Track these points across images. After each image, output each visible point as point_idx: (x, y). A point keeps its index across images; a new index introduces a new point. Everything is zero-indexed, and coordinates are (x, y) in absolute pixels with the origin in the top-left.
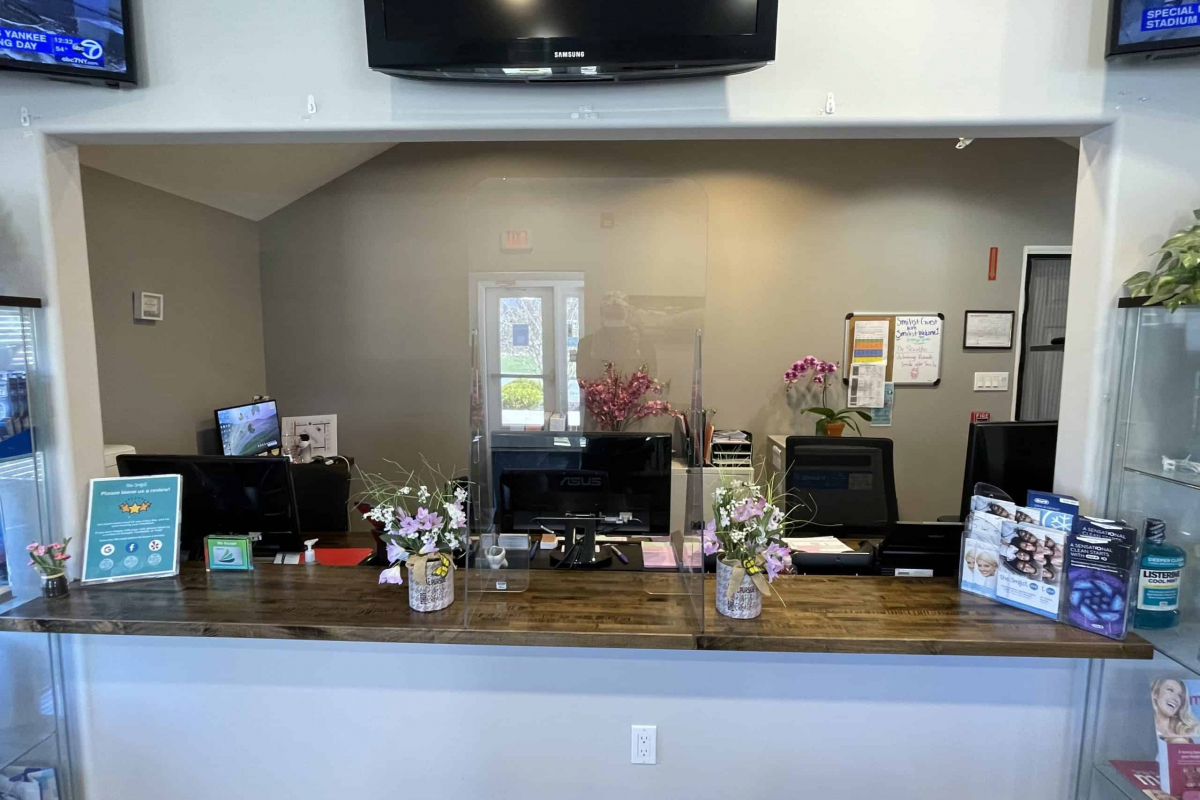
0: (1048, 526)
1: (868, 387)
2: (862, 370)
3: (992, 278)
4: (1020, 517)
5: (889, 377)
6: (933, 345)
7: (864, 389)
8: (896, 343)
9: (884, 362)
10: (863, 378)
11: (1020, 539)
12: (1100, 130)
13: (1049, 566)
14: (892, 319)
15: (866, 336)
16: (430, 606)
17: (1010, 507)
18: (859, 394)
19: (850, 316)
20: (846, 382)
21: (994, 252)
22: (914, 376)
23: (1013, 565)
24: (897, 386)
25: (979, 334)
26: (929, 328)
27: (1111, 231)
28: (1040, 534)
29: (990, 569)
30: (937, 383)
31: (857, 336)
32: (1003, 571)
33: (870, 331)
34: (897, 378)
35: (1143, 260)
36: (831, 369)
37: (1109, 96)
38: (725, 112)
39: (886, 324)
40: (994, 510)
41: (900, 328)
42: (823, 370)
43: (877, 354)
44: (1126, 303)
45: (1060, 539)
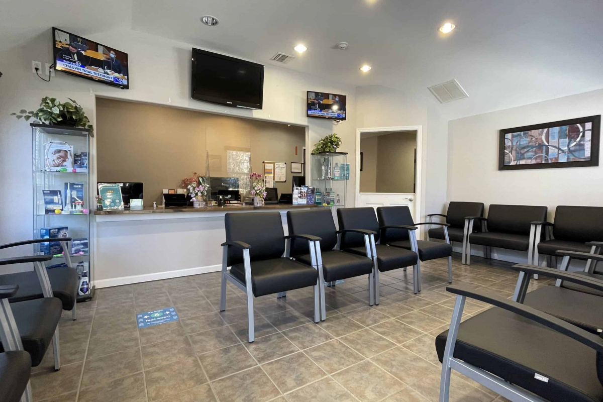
0: (304, 190)
1: (269, 182)
2: (267, 177)
3: (296, 154)
4: (301, 189)
5: (274, 180)
6: (284, 171)
7: (268, 183)
8: (275, 170)
9: (273, 175)
10: (268, 180)
11: (301, 192)
12: (308, 126)
13: (305, 196)
14: (274, 163)
15: (268, 168)
16: (201, 207)
17: (299, 188)
18: (267, 184)
19: (264, 162)
20: (263, 180)
21: (296, 147)
22: (280, 179)
23: (300, 197)
24: (276, 182)
25: (295, 169)
26: (283, 166)
27: (310, 143)
28: (303, 191)
29: (297, 199)
30: (285, 181)
31: (266, 168)
32: (299, 199)
33: (269, 166)
34: (276, 180)
35: (314, 148)
36: (260, 176)
37: (308, 122)
38: (252, 115)
39: (273, 165)
40: (297, 189)
41: (276, 166)
42: (258, 176)
43: (271, 173)
44: (312, 154)
45: (306, 191)
